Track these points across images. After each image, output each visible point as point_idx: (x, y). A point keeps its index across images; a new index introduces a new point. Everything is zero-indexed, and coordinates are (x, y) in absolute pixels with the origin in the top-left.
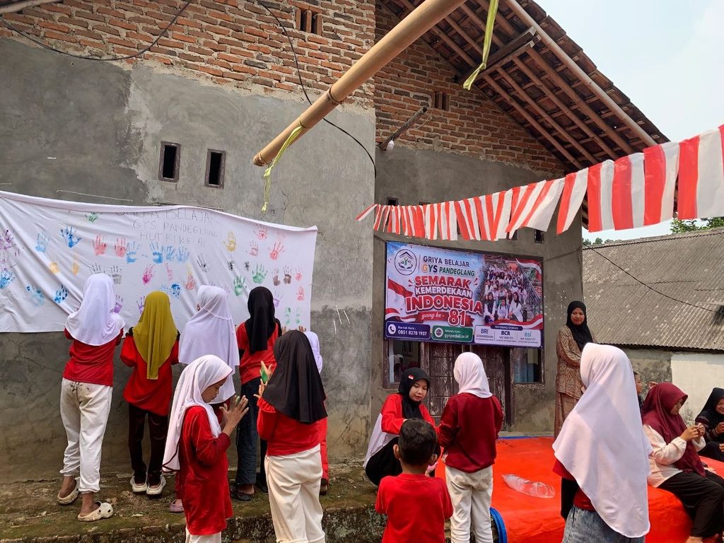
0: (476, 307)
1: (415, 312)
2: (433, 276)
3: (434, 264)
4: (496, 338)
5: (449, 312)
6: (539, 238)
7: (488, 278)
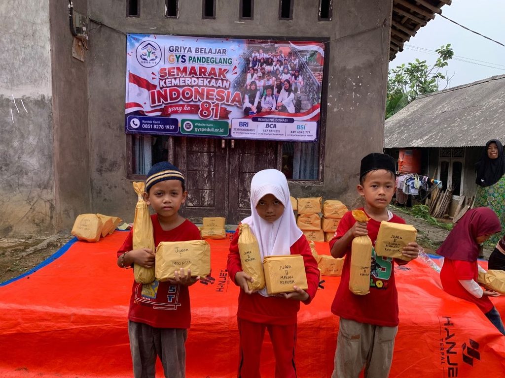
0: (234, 98)
1: (161, 105)
2: (182, 66)
3: (182, 53)
4: (258, 131)
5: (200, 104)
6: (325, 14)
7: (251, 65)
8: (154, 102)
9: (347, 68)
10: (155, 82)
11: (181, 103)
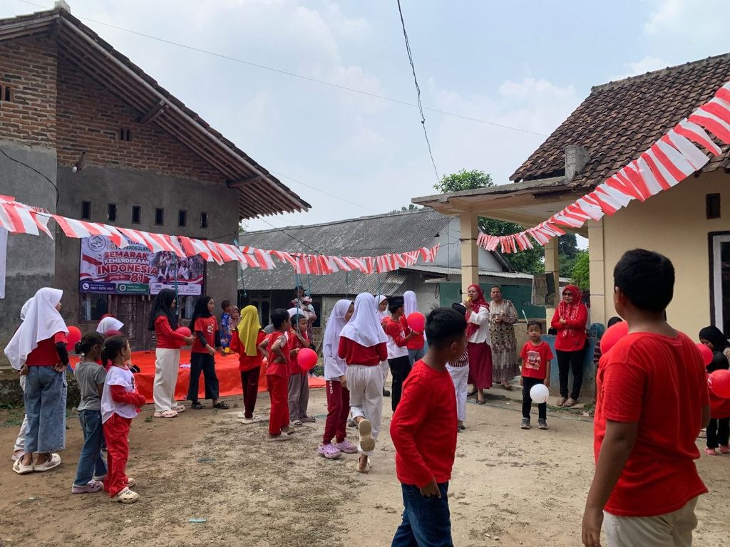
1: (104, 275)
2: (119, 251)
5: (131, 274)
6: (204, 225)
8: (99, 272)
10: (102, 261)
11: (119, 274)
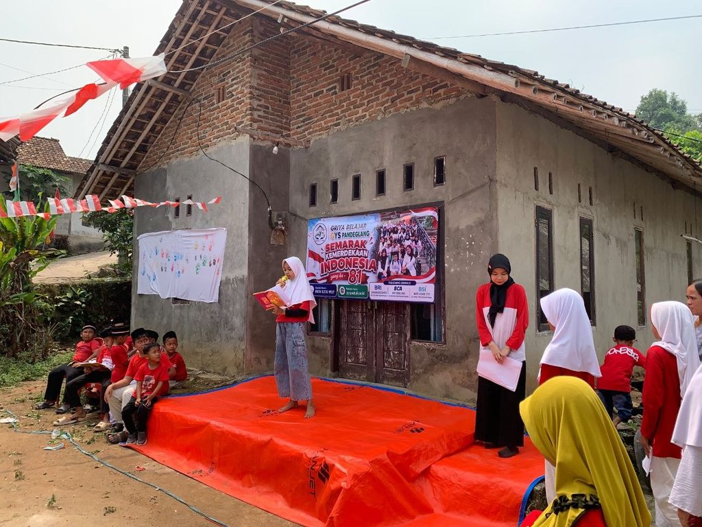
0: (371, 265)
1: (327, 274)
2: (338, 241)
3: (339, 231)
4: (388, 293)
5: (349, 271)
6: (440, 180)
7: (382, 235)
8: (322, 272)
9: (460, 228)
10: (323, 256)
11: (338, 271)
